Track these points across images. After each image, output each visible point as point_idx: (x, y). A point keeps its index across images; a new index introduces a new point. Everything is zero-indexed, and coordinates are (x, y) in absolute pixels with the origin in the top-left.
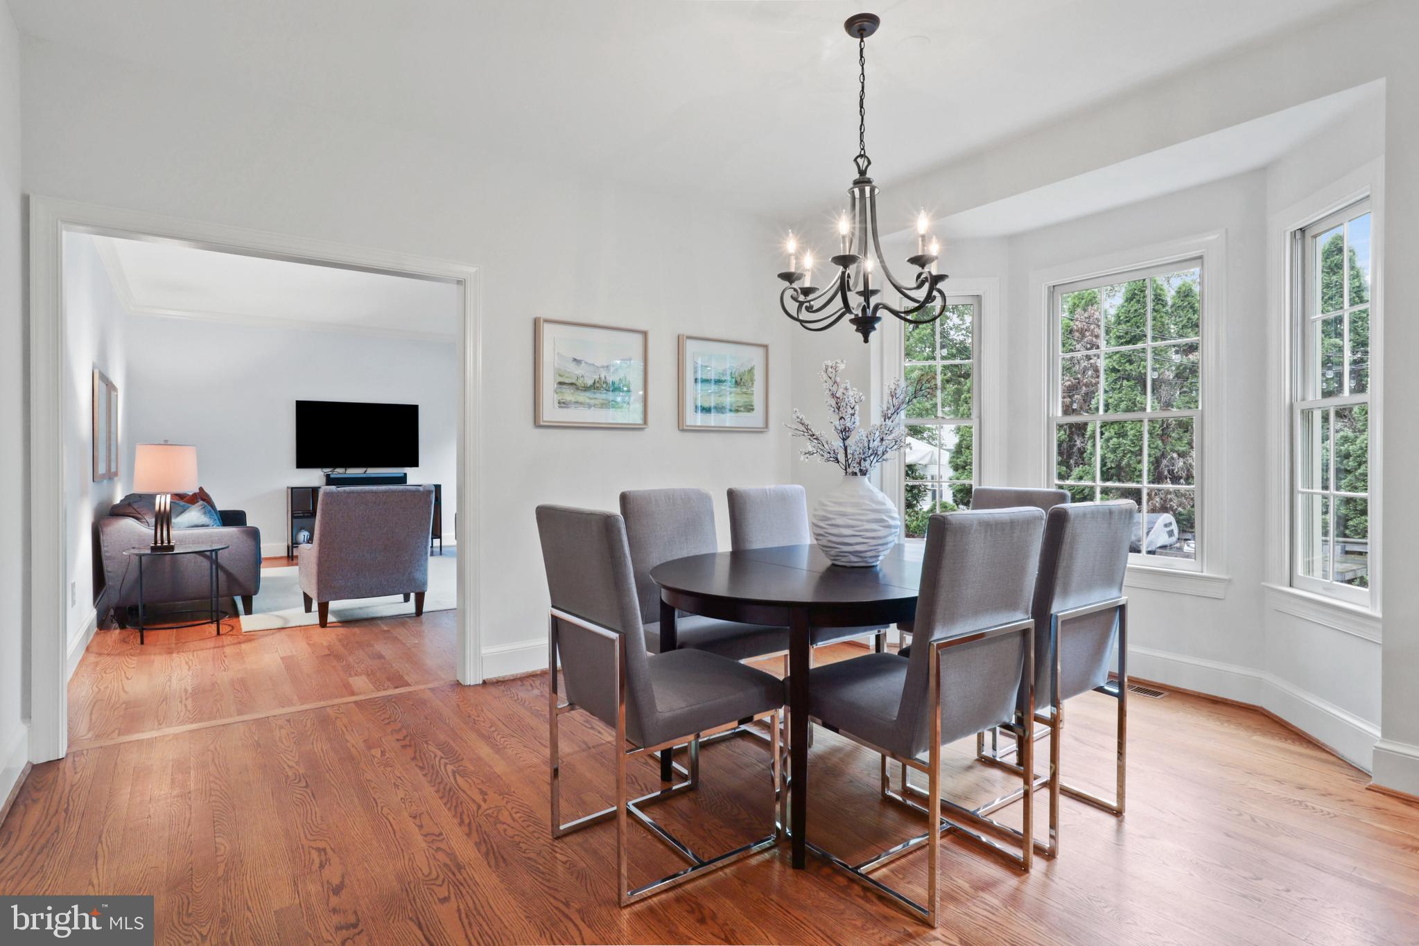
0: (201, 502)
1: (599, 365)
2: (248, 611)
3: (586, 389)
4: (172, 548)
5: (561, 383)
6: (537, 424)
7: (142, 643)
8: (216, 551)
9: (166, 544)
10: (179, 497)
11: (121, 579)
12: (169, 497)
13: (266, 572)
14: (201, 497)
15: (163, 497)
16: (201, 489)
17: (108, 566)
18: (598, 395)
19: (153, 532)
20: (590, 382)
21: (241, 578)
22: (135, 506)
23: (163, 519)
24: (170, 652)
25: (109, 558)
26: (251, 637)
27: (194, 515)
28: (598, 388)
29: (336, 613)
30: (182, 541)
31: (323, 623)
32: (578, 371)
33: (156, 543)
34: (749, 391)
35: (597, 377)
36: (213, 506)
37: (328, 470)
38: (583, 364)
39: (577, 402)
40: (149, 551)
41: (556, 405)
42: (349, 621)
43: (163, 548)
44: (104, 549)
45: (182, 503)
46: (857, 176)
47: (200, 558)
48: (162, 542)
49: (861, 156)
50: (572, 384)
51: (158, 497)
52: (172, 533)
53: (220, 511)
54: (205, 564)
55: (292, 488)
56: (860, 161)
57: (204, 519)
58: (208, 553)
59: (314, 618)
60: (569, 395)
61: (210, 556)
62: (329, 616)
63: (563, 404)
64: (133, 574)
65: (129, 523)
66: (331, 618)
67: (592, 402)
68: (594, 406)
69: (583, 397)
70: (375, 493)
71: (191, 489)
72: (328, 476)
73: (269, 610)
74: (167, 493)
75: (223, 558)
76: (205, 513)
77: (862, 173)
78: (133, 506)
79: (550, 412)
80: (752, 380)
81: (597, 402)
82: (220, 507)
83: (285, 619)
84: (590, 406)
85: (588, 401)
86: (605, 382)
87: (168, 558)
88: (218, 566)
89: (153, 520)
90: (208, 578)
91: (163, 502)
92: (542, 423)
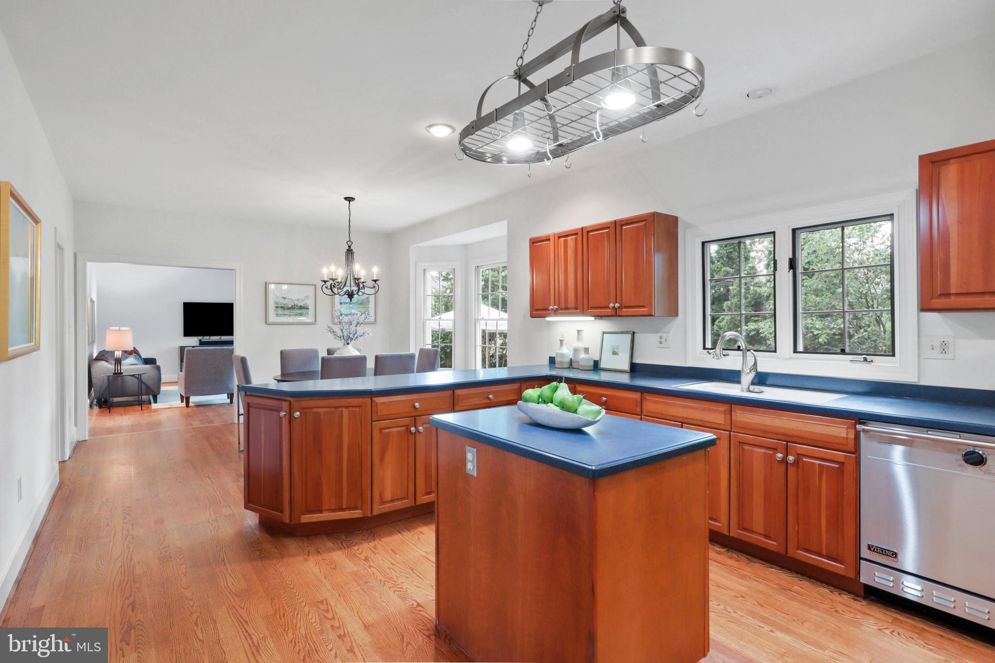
0: (134, 354)
1: (294, 299)
2: (155, 402)
3: (289, 309)
4: (122, 373)
5: (277, 307)
6: (267, 323)
7: (110, 412)
8: (141, 375)
9: (119, 371)
10: (125, 352)
11: (100, 387)
12: (120, 352)
13: (163, 388)
14: (135, 352)
15: (118, 352)
16: (134, 348)
17: (94, 381)
18: (294, 311)
19: (114, 367)
20: (290, 306)
21: (152, 387)
22: (106, 356)
23: (118, 361)
24: (121, 415)
25: (94, 378)
26: (156, 411)
27: (131, 360)
28: (294, 308)
29: (193, 403)
30: (126, 370)
31: (187, 406)
32: (285, 302)
33: (115, 371)
34: (367, 307)
35: (293, 304)
36: (140, 356)
37: (200, 338)
38: (287, 299)
39: (284, 314)
40: (112, 375)
41: (275, 316)
42: (199, 406)
43: (118, 373)
44: (92, 374)
45: (126, 355)
46: (348, 248)
47: (134, 378)
48: (118, 371)
49: (350, 241)
50: (282, 307)
51: (116, 352)
52: (122, 367)
53: (144, 359)
54: (136, 381)
55: (181, 347)
56: (349, 243)
57: (135, 362)
58: (137, 376)
59: (184, 404)
60: (280, 311)
61: (138, 377)
62: (190, 403)
63: (277, 315)
64: (105, 384)
65: (103, 363)
66: (191, 404)
67: (291, 314)
68: (292, 315)
69: (287, 312)
70: (210, 350)
71: (131, 349)
72: (200, 341)
73: (165, 402)
74: (119, 351)
75: (144, 378)
76: (136, 359)
77: (350, 247)
78: (103, 356)
79: (272, 318)
80: (369, 302)
81: (294, 314)
82: (143, 357)
83: (172, 405)
84: (290, 315)
85: (289, 313)
86: (297, 306)
87: (120, 378)
88: (142, 382)
89: (114, 362)
90: (138, 387)
91: (118, 354)
92: (268, 323)
